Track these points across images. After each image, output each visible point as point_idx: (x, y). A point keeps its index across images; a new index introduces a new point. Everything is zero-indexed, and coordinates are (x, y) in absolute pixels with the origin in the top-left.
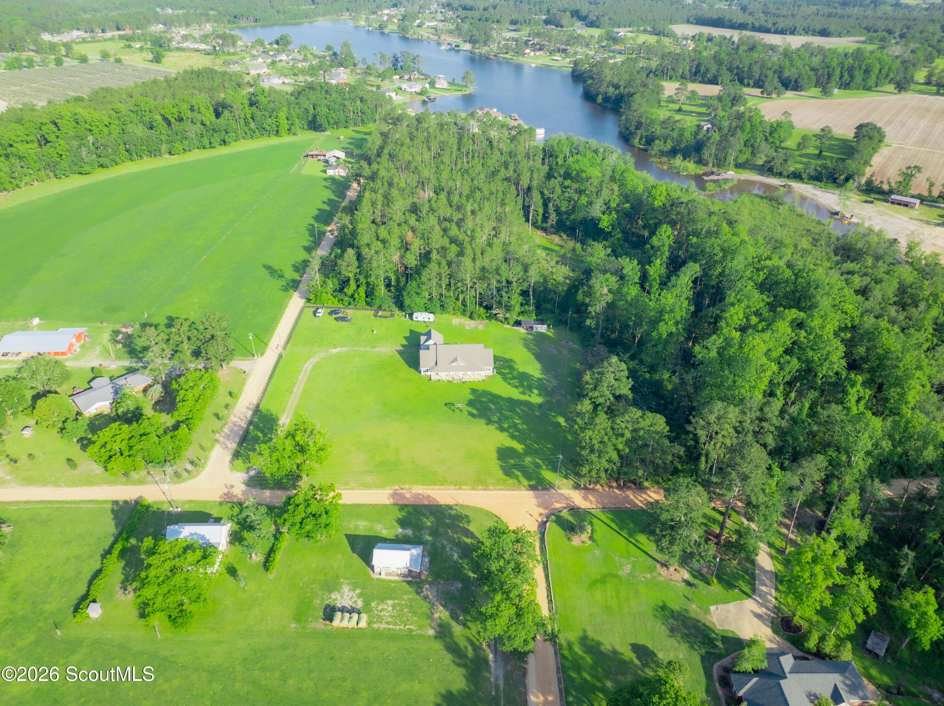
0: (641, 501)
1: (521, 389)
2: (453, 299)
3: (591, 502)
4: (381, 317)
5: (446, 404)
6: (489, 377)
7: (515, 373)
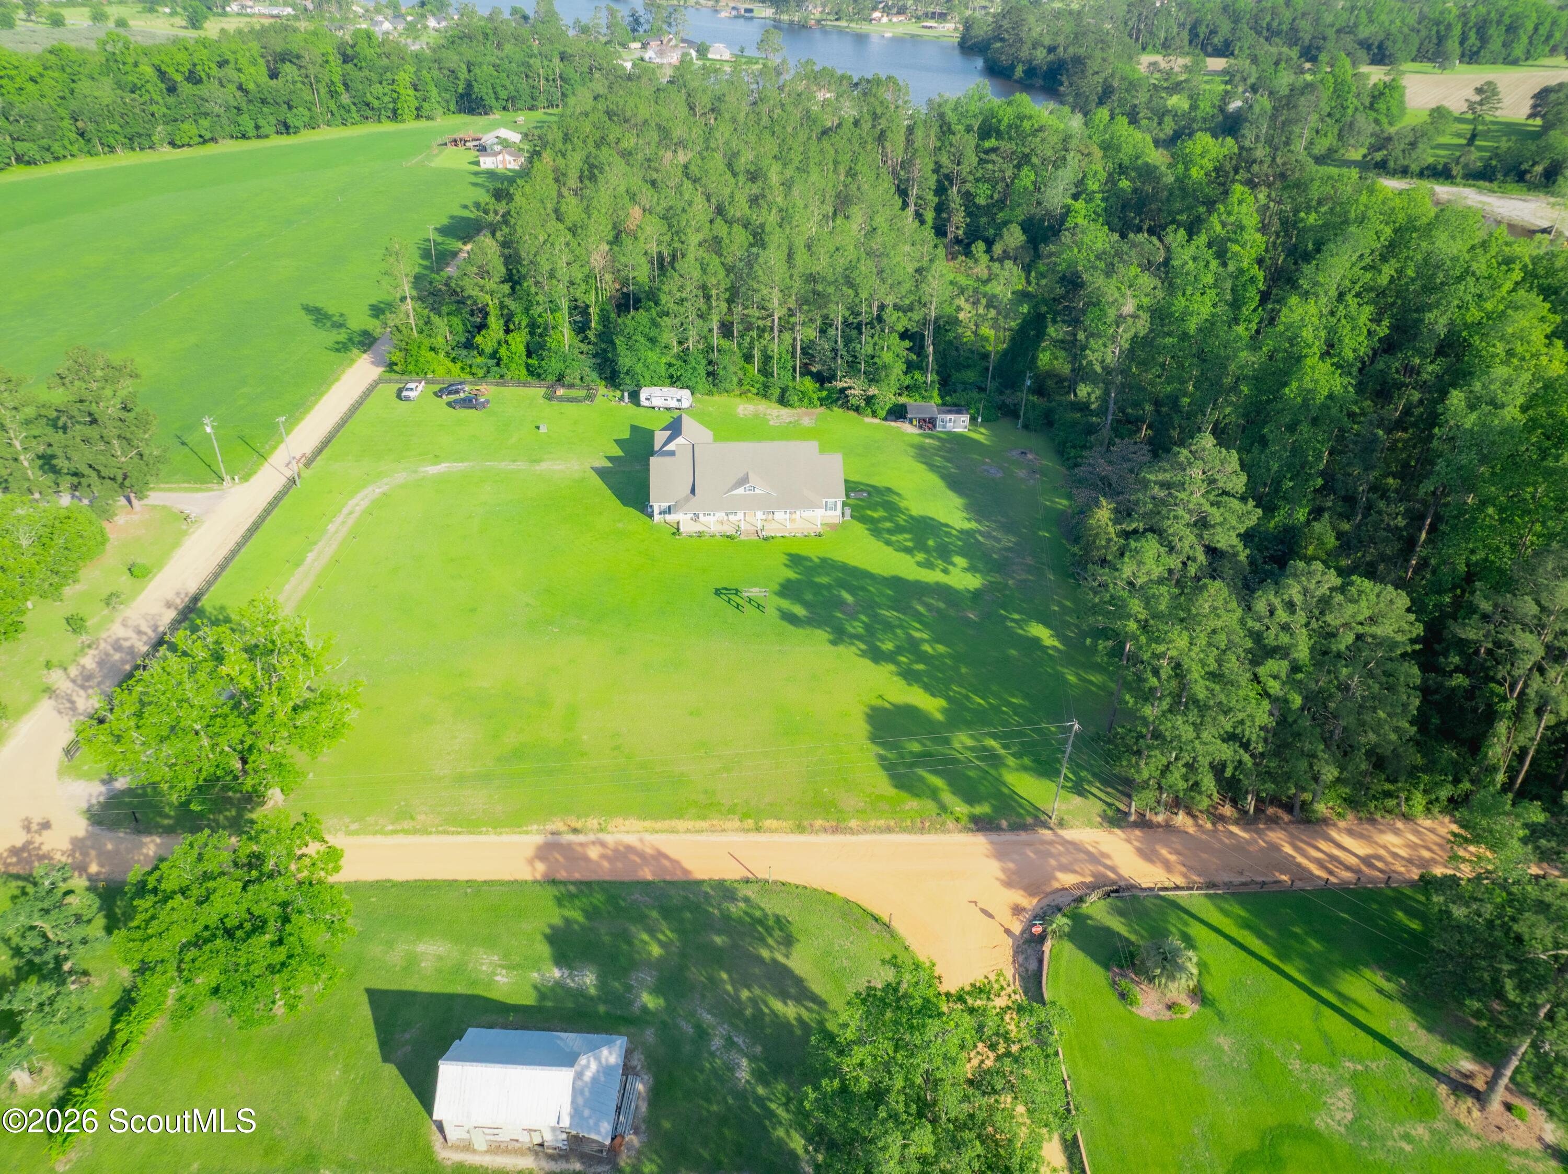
0: (1320, 864)
1: (920, 557)
2: (738, 358)
3: (1168, 866)
4: (562, 399)
5: (718, 592)
6: (833, 527)
7: (901, 520)
